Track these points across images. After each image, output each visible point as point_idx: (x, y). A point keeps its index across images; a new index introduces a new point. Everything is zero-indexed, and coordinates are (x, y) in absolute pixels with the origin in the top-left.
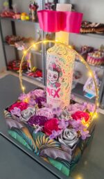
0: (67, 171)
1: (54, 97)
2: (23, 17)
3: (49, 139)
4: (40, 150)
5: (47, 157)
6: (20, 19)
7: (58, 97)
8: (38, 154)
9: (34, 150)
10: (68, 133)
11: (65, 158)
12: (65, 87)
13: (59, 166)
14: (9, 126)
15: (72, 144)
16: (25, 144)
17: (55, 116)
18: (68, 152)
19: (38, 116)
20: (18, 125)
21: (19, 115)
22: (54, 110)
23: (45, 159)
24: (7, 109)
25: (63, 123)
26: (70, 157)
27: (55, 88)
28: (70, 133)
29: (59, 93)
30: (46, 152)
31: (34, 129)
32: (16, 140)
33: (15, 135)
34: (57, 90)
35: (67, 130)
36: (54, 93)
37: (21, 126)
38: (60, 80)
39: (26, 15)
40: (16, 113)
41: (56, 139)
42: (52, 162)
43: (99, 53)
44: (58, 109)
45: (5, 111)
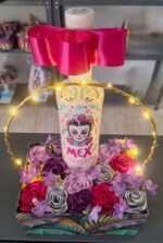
4: (91, 230)
7: (90, 154)
16: (62, 232)
20: (47, 221)
22: (88, 172)
24: (19, 211)
27: (85, 147)
28: (134, 195)
29: (91, 150)
30: (102, 228)
31: (84, 215)
32: (44, 235)
33: (39, 231)
34: (88, 147)
37: (55, 220)
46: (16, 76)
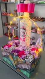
0: (28, 75)
1: (23, 41)
2: (11, 15)
3: (20, 59)
4: (16, 65)
5: (19, 69)
6: (10, 16)
7: (25, 41)
8: (15, 68)
9: (14, 66)
10: (29, 56)
11: (27, 68)
12: (28, 37)
13: (25, 73)
14: (3, 55)
15: (30, 61)
16: (10, 63)
17: (23, 50)
18: (29, 65)
19: (16, 50)
20: (7, 54)
21: (8, 49)
22: (23, 47)
23: (18, 70)
24: (2, 47)
25: (27, 52)
26: (30, 67)
27: (23, 37)
29: (25, 40)
30: (19, 66)
31: (14, 55)
32: (6, 62)
33: (5, 59)
34: (24, 38)
35: (28, 55)
36: (23, 40)
38: (26, 33)
39: (12, 14)
40: (6, 48)
41: (24, 59)
42: (22, 71)
43: (42, 29)
44: (25, 47)
45: (2, 48)
46: (34, 40)
